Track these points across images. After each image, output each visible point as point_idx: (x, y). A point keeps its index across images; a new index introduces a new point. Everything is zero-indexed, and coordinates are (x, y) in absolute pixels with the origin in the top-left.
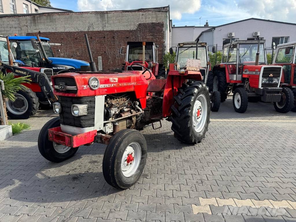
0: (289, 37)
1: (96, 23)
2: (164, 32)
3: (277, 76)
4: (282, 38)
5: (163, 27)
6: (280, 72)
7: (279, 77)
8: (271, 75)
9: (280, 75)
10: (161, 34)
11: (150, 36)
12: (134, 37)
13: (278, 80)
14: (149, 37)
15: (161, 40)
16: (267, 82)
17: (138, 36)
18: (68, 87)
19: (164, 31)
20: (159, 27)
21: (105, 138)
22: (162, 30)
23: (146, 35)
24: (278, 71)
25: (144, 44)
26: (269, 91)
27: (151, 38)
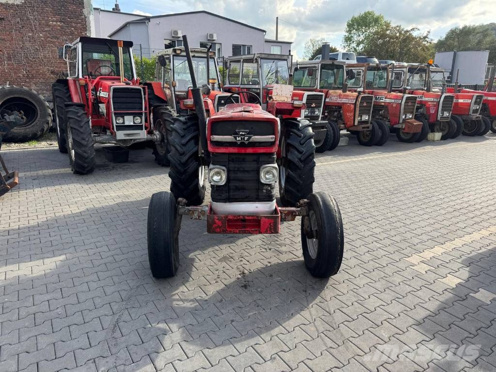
2: (86, 17)
3: (318, 107)
4: (244, 46)
5: (83, 8)
6: (322, 101)
7: (320, 107)
8: (313, 105)
9: (321, 105)
10: (80, 21)
11: (56, 22)
12: (19, 19)
13: (319, 111)
14: (54, 23)
15: (81, 33)
16: (309, 114)
17: (28, 19)
18: (256, 137)
19: (86, 15)
20: (75, 7)
22: (81, 13)
23: (46, 18)
24: (319, 99)
25: (121, 44)
26: (316, 126)
27: (59, 26)
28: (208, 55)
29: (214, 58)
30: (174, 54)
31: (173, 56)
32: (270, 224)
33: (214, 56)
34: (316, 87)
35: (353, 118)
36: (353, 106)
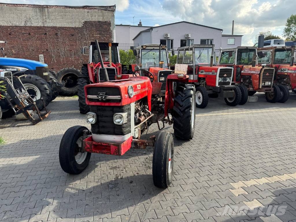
0: (213, 39)
1: (34, 18)
2: (111, 31)
3: (229, 76)
4: (208, 40)
5: (111, 26)
6: (232, 73)
7: (231, 76)
8: (225, 75)
9: (231, 75)
10: (109, 33)
11: (97, 34)
12: (80, 35)
13: (230, 79)
14: (96, 35)
15: (109, 39)
16: (223, 81)
17: (84, 34)
18: (110, 96)
19: (112, 30)
20: (106, 26)
21: (140, 143)
22: (109, 29)
23: (92, 33)
24: (229, 72)
25: (110, 45)
26: (225, 88)
27: (99, 36)
28: (160, 48)
29: (166, 49)
30: (142, 48)
31: (142, 49)
32: (116, 149)
33: (166, 48)
34: (234, 63)
35: (258, 83)
36: (258, 76)
